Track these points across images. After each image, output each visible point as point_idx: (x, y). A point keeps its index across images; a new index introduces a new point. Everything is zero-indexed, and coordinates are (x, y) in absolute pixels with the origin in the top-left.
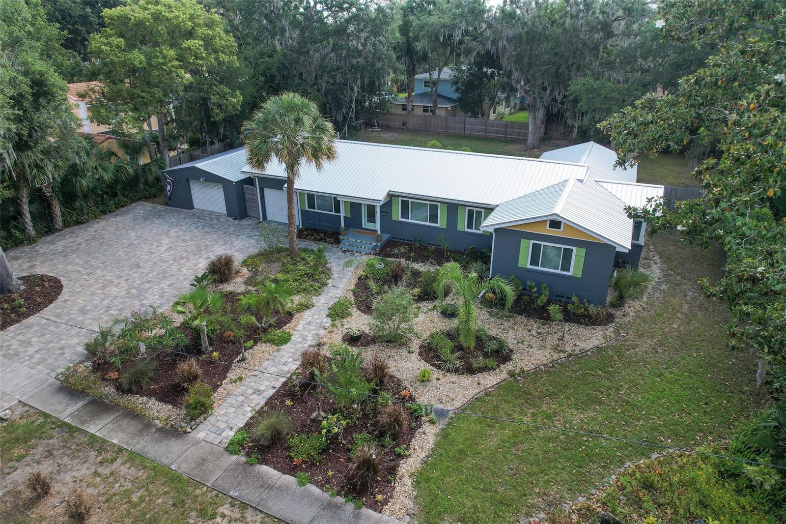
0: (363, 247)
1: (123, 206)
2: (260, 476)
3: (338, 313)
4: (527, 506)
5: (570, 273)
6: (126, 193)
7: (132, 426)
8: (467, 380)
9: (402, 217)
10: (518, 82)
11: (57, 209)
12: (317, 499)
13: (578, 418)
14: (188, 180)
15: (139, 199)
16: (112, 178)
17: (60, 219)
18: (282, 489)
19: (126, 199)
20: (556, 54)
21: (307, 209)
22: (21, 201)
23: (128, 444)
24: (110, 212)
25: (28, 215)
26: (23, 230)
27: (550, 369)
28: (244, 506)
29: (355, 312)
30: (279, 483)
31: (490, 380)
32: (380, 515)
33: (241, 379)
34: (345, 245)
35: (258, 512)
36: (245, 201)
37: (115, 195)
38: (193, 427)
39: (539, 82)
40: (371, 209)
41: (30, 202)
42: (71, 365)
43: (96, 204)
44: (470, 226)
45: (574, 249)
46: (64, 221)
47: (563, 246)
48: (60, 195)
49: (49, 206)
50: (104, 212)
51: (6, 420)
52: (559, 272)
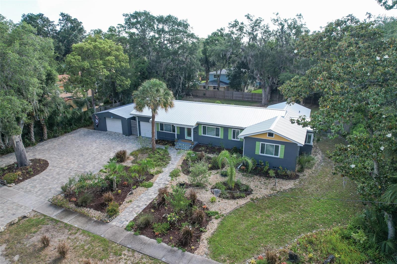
0: (185, 147)
1: (74, 130)
2: (140, 239)
3: (174, 175)
4: (257, 251)
5: (278, 157)
6: (76, 124)
7: (83, 220)
8: (232, 202)
9: (203, 134)
10: (257, 75)
11: (46, 130)
12: (165, 248)
13: (281, 217)
14: (105, 118)
15: (82, 127)
16: (71, 117)
17: (46, 135)
18: (150, 245)
19: (76, 127)
20: (274, 63)
21: (160, 131)
22: (31, 126)
23: (82, 227)
24: (68, 132)
25: (33, 133)
26: (30, 140)
27: (269, 197)
28: (134, 251)
29: (182, 174)
30: (149, 242)
31: (242, 202)
32: (193, 254)
33: (131, 201)
34: (177, 146)
35: (140, 253)
36: (131, 127)
37: (71, 125)
38: (110, 220)
39: (267, 75)
40: (189, 130)
41: (34, 127)
42: (55, 196)
43: (62, 129)
44: (234, 137)
45: (280, 145)
46: (48, 136)
47: (275, 144)
48: (48, 124)
49: (42, 129)
50: (65, 132)
51: (27, 217)
52: (273, 156)
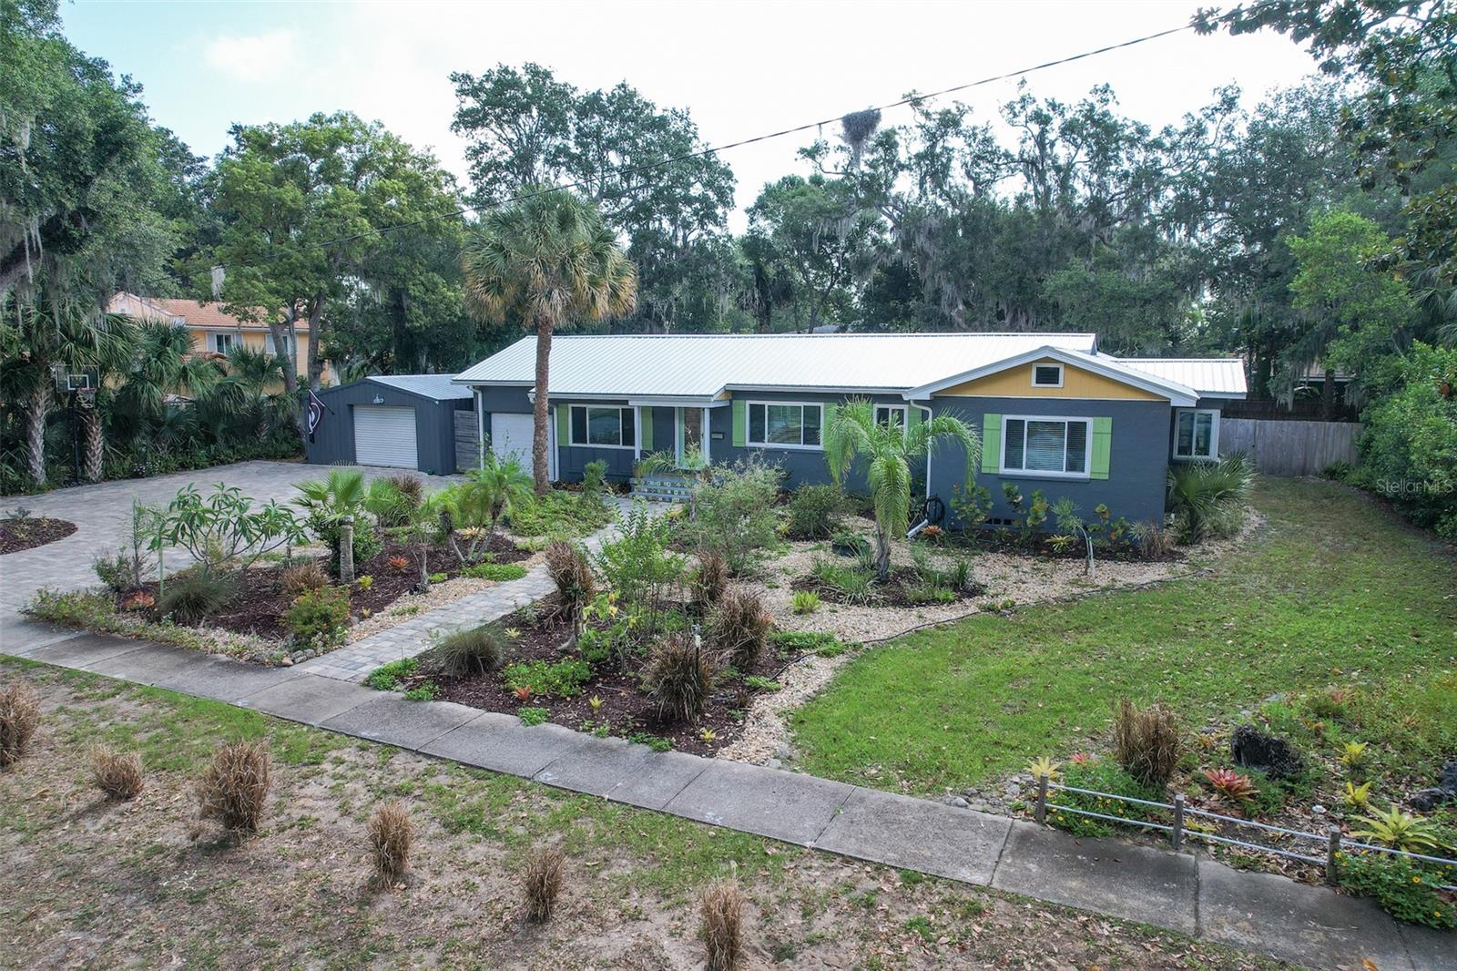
0: (676, 491)
1: (222, 463)
2: (434, 714)
6: (233, 441)
9: (751, 440)
11: (97, 443)
12: (563, 740)
14: (351, 407)
15: (258, 457)
16: (209, 392)
17: (99, 463)
18: (478, 730)
19: (230, 452)
21: (571, 444)
22: (33, 412)
24: (197, 467)
25: (40, 442)
26: (24, 468)
27: (1069, 602)
28: (391, 749)
30: (475, 722)
31: (942, 614)
33: (414, 611)
34: (640, 493)
35: (420, 758)
37: (211, 439)
38: (298, 660)
41: (50, 421)
43: (173, 449)
45: (1089, 421)
46: (105, 470)
47: (1066, 419)
48: (109, 415)
49: (83, 435)
50: (184, 467)
52: (1064, 474)
